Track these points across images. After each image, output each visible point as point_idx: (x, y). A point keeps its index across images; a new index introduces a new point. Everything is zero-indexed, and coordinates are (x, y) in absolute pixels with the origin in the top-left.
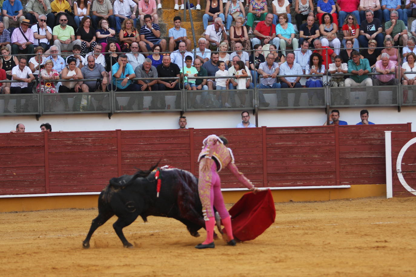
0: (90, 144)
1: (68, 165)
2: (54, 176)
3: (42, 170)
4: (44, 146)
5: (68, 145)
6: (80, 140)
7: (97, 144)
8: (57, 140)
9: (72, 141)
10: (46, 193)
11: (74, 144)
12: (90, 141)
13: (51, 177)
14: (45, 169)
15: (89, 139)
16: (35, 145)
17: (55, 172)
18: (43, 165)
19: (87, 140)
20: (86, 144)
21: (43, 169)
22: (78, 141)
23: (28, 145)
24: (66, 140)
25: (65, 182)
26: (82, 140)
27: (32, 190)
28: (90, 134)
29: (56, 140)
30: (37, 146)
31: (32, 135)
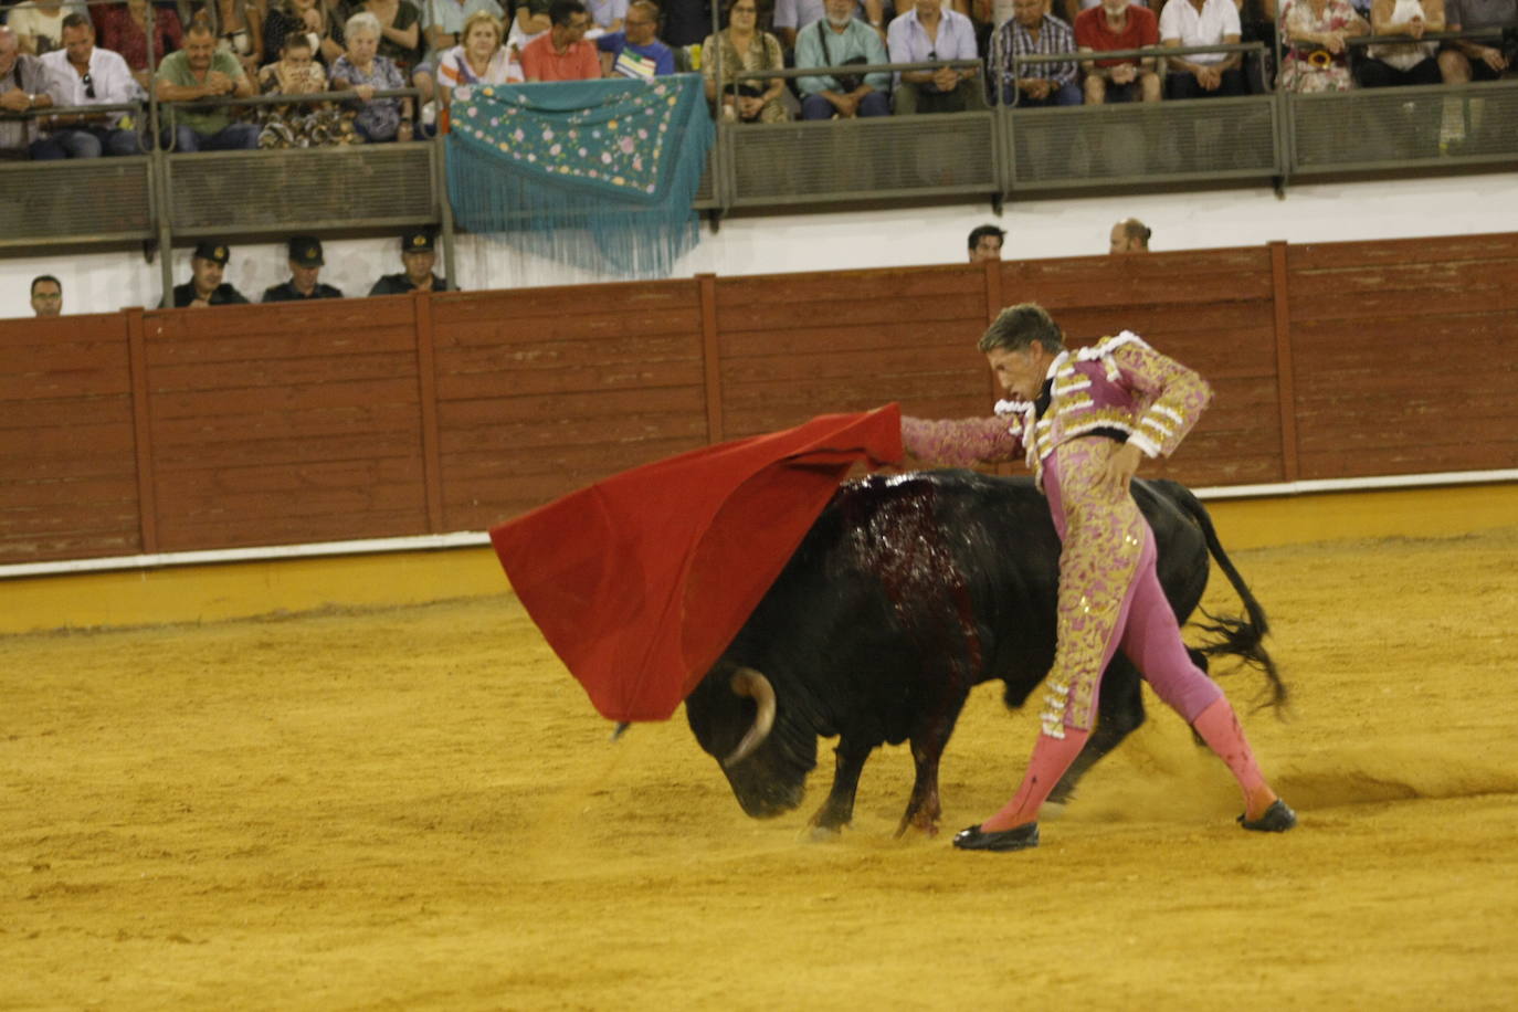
0: (1452, 288)
1: (1368, 371)
2: (1315, 413)
3: (1266, 391)
4: (1271, 300)
5: (1365, 293)
6: (1413, 272)
7: (1481, 286)
8: (1322, 275)
9: (1381, 276)
10: (1284, 479)
11: (1391, 286)
12: (1453, 273)
13: (1302, 420)
14: (1278, 387)
15: (1451, 265)
16: (1237, 296)
17: (1316, 398)
18: (1272, 372)
19: (1443, 269)
20: (1438, 285)
21: (1271, 389)
22: (1407, 277)
23: (1209, 296)
24: (1356, 274)
25: (1360, 436)
26: (1421, 272)
27: (1230, 470)
28: (1454, 248)
29: (1316, 276)
30: (1245, 301)
31: (1223, 257)
